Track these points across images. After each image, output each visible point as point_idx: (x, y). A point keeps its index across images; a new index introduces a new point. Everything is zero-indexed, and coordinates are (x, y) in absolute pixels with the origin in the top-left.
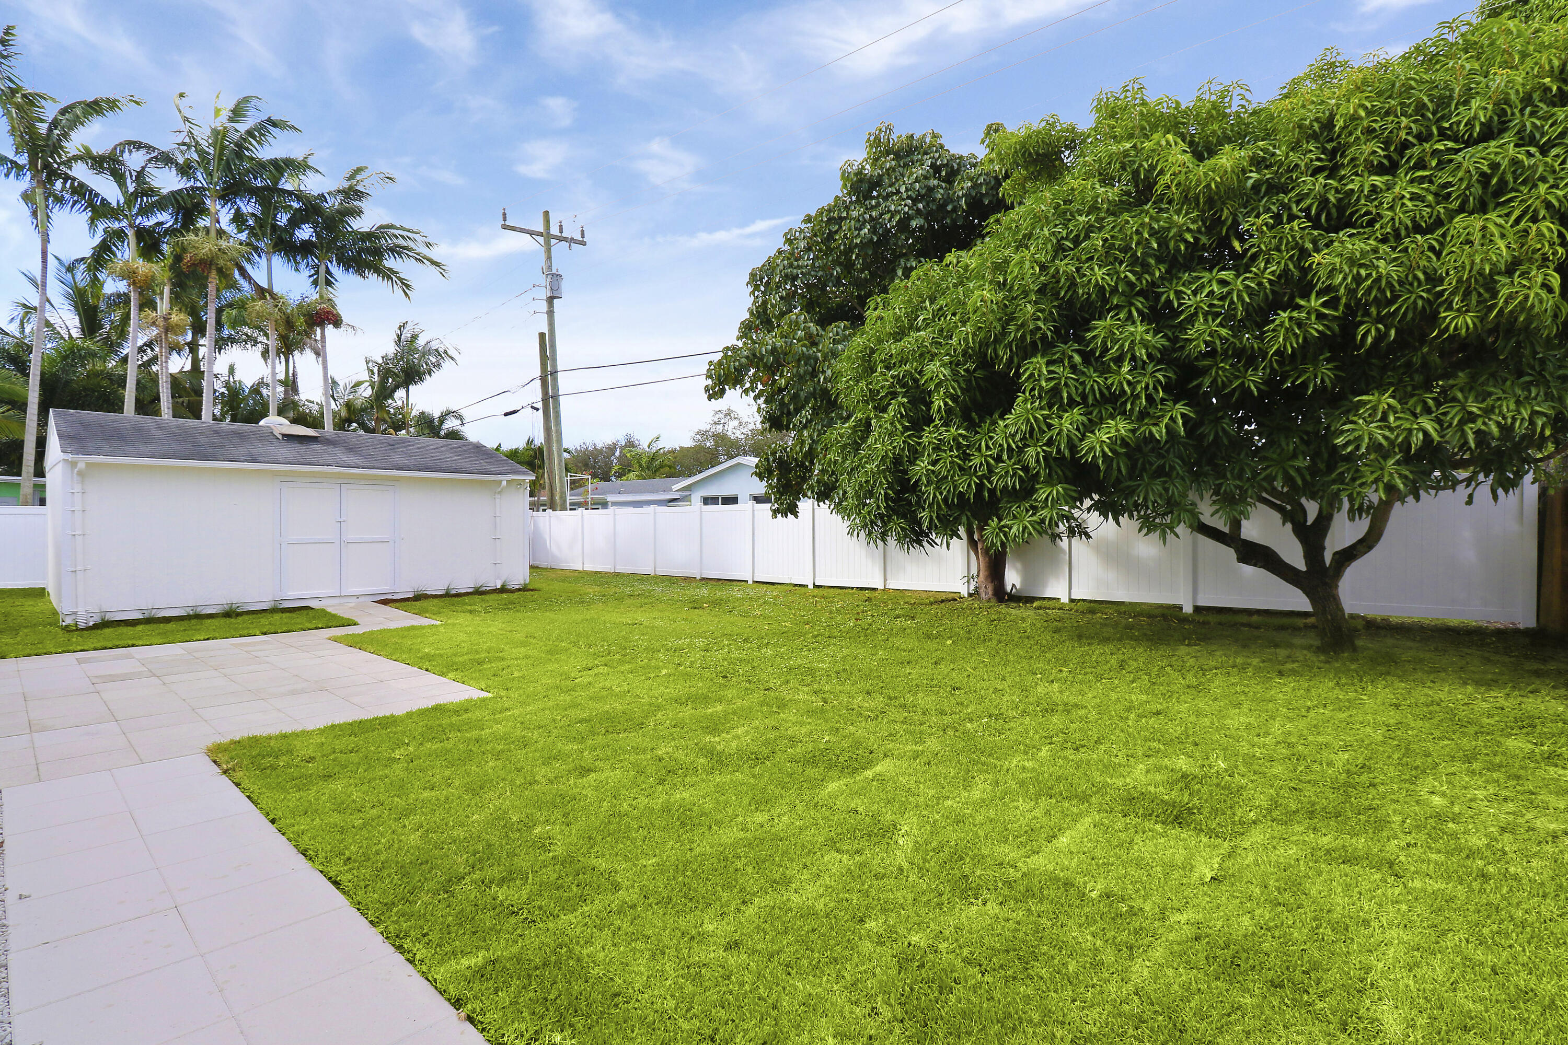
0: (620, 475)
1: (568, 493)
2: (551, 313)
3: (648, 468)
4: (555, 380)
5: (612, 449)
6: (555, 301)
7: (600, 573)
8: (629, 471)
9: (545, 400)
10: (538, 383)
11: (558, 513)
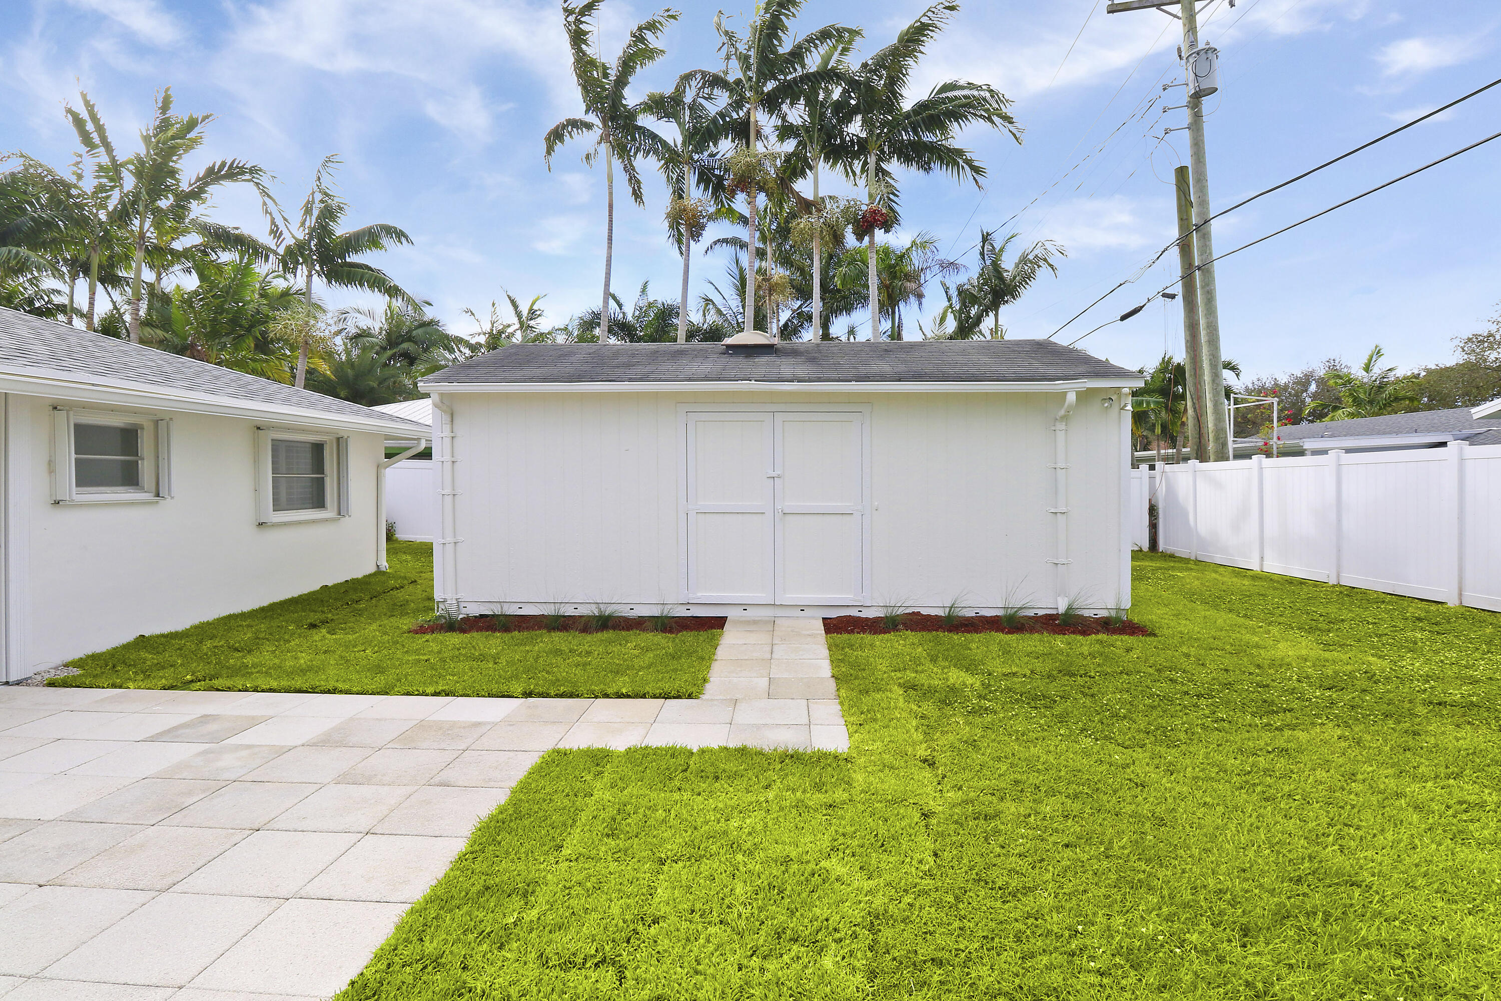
0: (1318, 415)
1: (1231, 438)
2: (1196, 125)
3: (1371, 402)
4: (1206, 238)
5: (1303, 382)
6: (1204, 100)
7: (1302, 582)
8: (1336, 408)
9: (1187, 279)
10: (1175, 252)
11: (1211, 466)
